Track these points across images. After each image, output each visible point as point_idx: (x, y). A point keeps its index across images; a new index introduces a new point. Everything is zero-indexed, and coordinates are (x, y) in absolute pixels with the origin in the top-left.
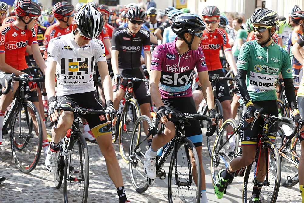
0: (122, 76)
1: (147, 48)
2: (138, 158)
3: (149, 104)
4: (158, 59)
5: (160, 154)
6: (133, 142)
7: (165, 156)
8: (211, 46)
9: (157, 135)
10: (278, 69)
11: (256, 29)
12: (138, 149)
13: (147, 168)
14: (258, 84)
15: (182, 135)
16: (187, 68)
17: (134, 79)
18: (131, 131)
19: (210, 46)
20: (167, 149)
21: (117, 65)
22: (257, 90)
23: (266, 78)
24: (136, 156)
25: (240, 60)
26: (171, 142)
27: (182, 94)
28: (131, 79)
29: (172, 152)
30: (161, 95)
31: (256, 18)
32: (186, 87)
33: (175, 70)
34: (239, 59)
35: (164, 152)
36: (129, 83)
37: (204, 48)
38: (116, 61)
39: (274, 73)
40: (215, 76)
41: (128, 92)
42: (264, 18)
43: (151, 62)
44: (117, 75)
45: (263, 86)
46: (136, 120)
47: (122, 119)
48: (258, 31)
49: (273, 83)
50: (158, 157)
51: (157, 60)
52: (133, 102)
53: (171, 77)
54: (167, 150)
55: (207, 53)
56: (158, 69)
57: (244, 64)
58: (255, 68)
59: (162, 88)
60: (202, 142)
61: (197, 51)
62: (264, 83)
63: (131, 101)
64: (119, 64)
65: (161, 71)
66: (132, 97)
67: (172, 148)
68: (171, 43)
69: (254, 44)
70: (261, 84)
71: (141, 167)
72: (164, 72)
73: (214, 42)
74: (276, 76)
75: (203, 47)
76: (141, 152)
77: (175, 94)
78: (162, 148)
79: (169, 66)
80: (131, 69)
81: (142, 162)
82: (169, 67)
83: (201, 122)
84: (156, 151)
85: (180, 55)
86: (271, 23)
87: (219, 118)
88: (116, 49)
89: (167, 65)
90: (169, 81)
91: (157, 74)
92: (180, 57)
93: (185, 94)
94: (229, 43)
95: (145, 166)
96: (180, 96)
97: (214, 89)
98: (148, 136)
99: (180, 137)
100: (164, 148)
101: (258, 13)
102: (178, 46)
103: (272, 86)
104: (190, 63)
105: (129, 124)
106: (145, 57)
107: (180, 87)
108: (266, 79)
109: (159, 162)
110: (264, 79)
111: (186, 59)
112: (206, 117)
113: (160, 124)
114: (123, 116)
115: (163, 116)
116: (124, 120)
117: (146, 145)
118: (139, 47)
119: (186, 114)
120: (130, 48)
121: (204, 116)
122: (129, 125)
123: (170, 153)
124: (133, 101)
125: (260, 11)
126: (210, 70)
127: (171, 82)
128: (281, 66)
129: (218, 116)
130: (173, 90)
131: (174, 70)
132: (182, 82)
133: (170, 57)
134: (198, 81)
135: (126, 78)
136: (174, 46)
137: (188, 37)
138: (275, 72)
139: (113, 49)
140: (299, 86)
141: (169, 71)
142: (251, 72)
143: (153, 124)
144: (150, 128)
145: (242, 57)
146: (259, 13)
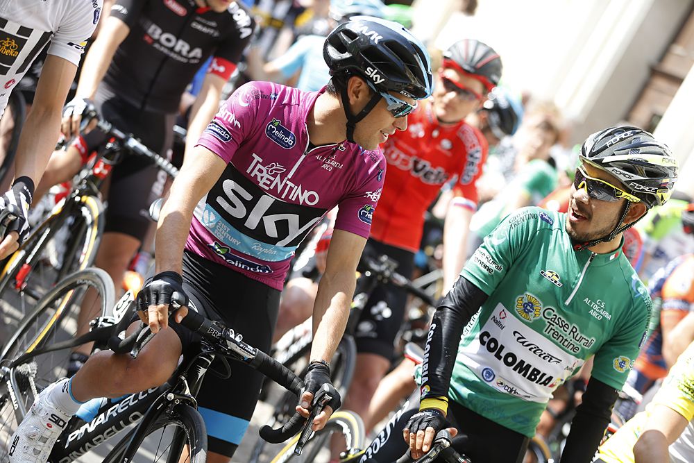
0: (99, 112)
1: (222, 69)
2: (12, 394)
3: (135, 243)
4: (236, 122)
5: (89, 415)
6: (25, 335)
7: (100, 429)
8: (420, 166)
9: (110, 352)
10: (592, 340)
11: (587, 180)
12: (28, 366)
13: (23, 439)
14: (503, 354)
15: (187, 392)
16: (311, 198)
17: (133, 143)
18: (36, 298)
19: (416, 163)
20: (120, 411)
21: (100, 72)
22: (489, 373)
23: (536, 350)
24: (8, 382)
25: (484, 251)
26: (141, 397)
27: (255, 266)
28: (121, 135)
29: (127, 429)
30: (190, 236)
31: (606, 147)
32: (278, 253)
33: (272, 182)
34: (484, 247)
35: (102, 416)
36: (109, 145)
37: (396, 159)
38: (107, 55)
39: (574, 348)
40: (381, 263)
41: (91, 173)
42: (629, 161)
43: (213, 120)
44: (85, 100)
45: (515, 369)
46: (70, 270)
47: (28, 247)
48: (589, 192)
49: (550, 378)
50: (76, 422)
51: (232, 125)
52: (90, 209)
53: (248, 197)
54: (115, 415)
55: (396, 181)
56: (222, 152)
57: (489, 269)
58: (519, 301)
59: (205, 216)
60: (237, 446)
61: (369, 161)
62: (522, 362)
63: (84, 204)
64: (109, 72)
65: (229, 165)
66: (95, 195)
67: (135, 418)
68: (301, 95)
69: (556, 226)
70: (510, 360)
71: (9, 424)
72: (236, 169)
73: (436, 158)
74: (573, 361)
75: (394, 156)
76: (31, 380)
77: (233, 254)
78: (102, 400)
79: (261, 160)
80: (138, 105)
81: (17, 412)
82: (258, 162)
83: (266, 384)
84: (80, 399)
85: (312, 146)
86: (642, 187)
87: (329, 403)
88: (127, 20)
89: (254, 155)
90: (235, 207)
91: (212, 168)
92: (308, 150)
93: (264, 271)
94: (478, 184)
95: (20, 431)
96: (246, 268)
97: (358, 302)
98: (82, 340)
99: (178, 394)
100: (110, 404)
101: (618, 137)
102: (319, 113)
103: (545, 384)
104: (330, 187)
105: (42, 271)
106: (201, 95)
107: (260, 244)
108: (534, 352)
109: (70, 439)
110: (530, 349)
111: (324, 166)
112: (290, 376)
113: (140, 323)
114: (36, 238)
115: (161, 305)
116: (34, 252)
117: (58, 365)
118: (197, 52)
119: (232, 336)
120: (168, 40)
121: (285, 370)
122: (38, 272)
123: (119, 427)
124: (94, 208)
125: (629, 133)
126: (377, 237)
127: (239, 212)
128: (605, 337)
129: (329, 394)
130: (234, 241)
131: (268, 183)
132: (271, 231)
133: (280, 135)
134: (323, 254)
135: (106, 127)
136: (308, 106)
137: (358, 93)
138: (576, 344)
139: (116, 13)
140: (619, 427)
141: (252, 175)
142: (500, 307)
143: (116, 313)
144: (101, 319)
145: (493, 247)
146: (623, 135)
